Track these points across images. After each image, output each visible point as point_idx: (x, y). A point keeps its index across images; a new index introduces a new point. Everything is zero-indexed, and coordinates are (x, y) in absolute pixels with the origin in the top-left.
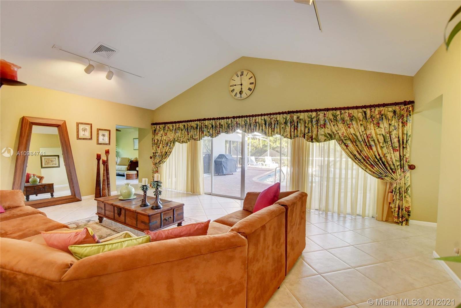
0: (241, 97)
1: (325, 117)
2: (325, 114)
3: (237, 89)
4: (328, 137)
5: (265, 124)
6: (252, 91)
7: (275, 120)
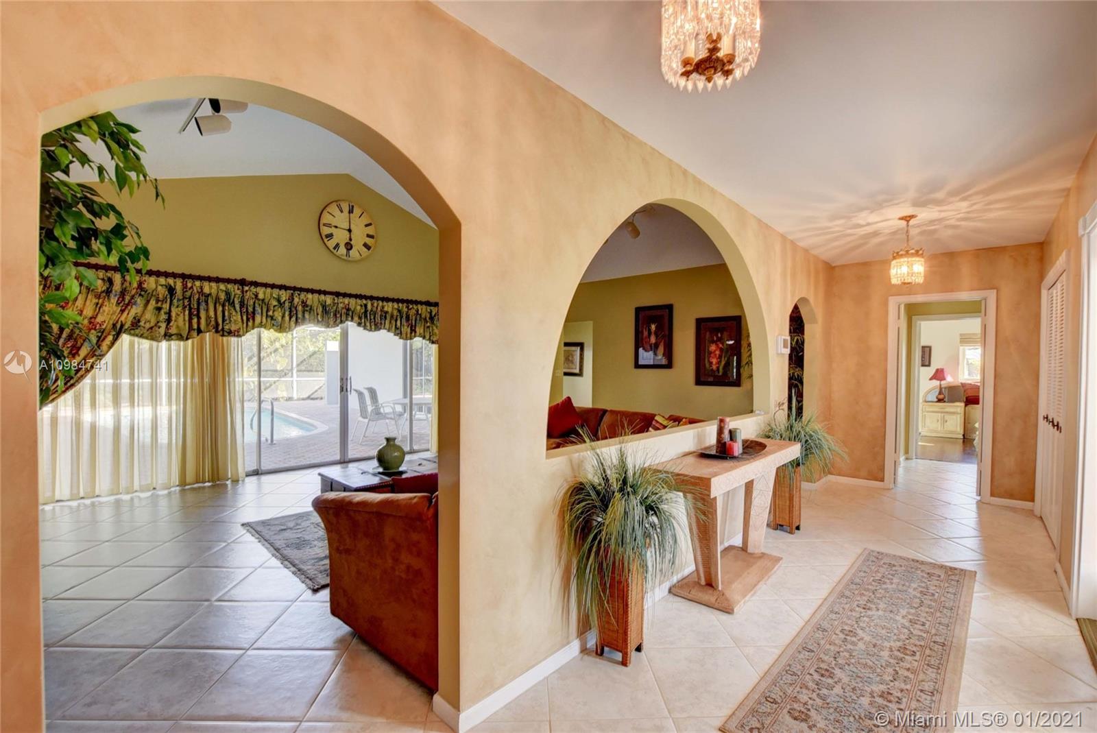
0: (347, 255)
3: (340, 237)
5: (401, 317)
6: (371, 251)
7: (416, 313)
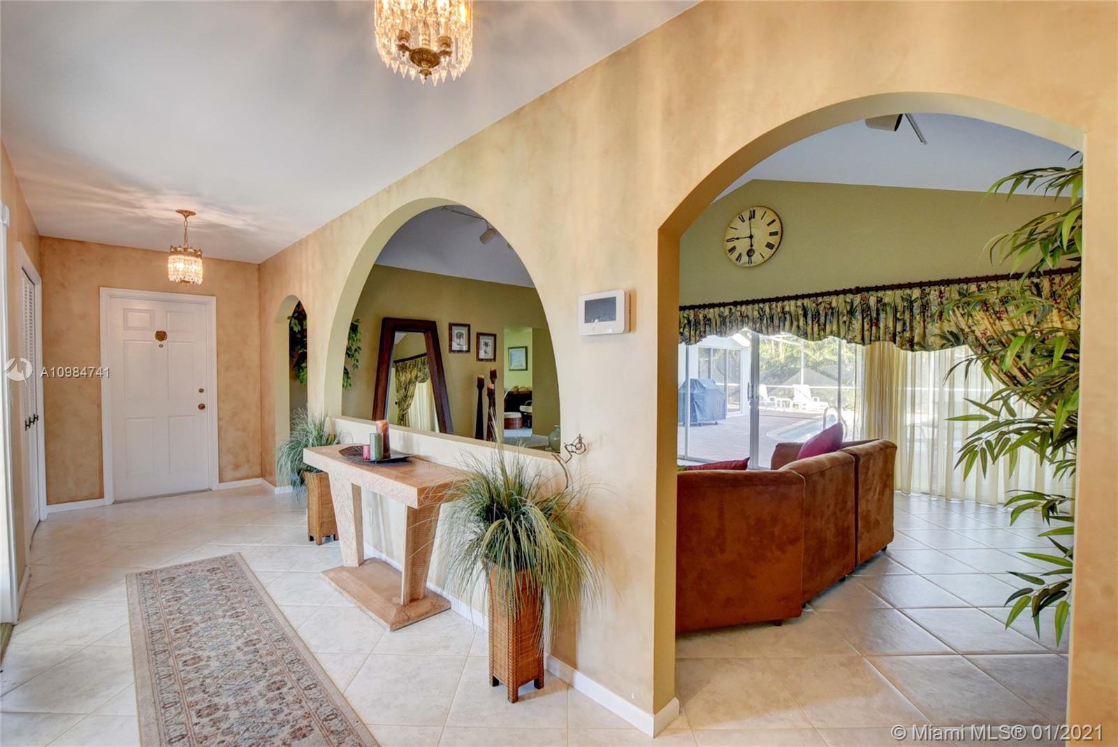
0: (750, 262)
1: (942, 298)
2: (941, 292)
3: (743, 246)
4: (948, 340)
5: (805, 316)
6: (774, 249)
7: (828, 306)
